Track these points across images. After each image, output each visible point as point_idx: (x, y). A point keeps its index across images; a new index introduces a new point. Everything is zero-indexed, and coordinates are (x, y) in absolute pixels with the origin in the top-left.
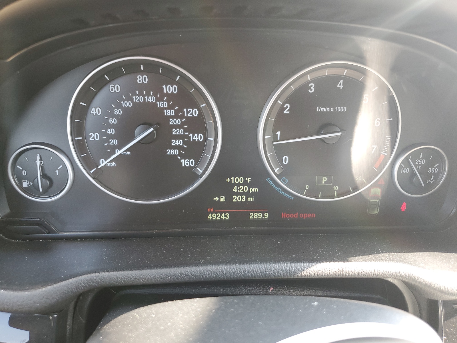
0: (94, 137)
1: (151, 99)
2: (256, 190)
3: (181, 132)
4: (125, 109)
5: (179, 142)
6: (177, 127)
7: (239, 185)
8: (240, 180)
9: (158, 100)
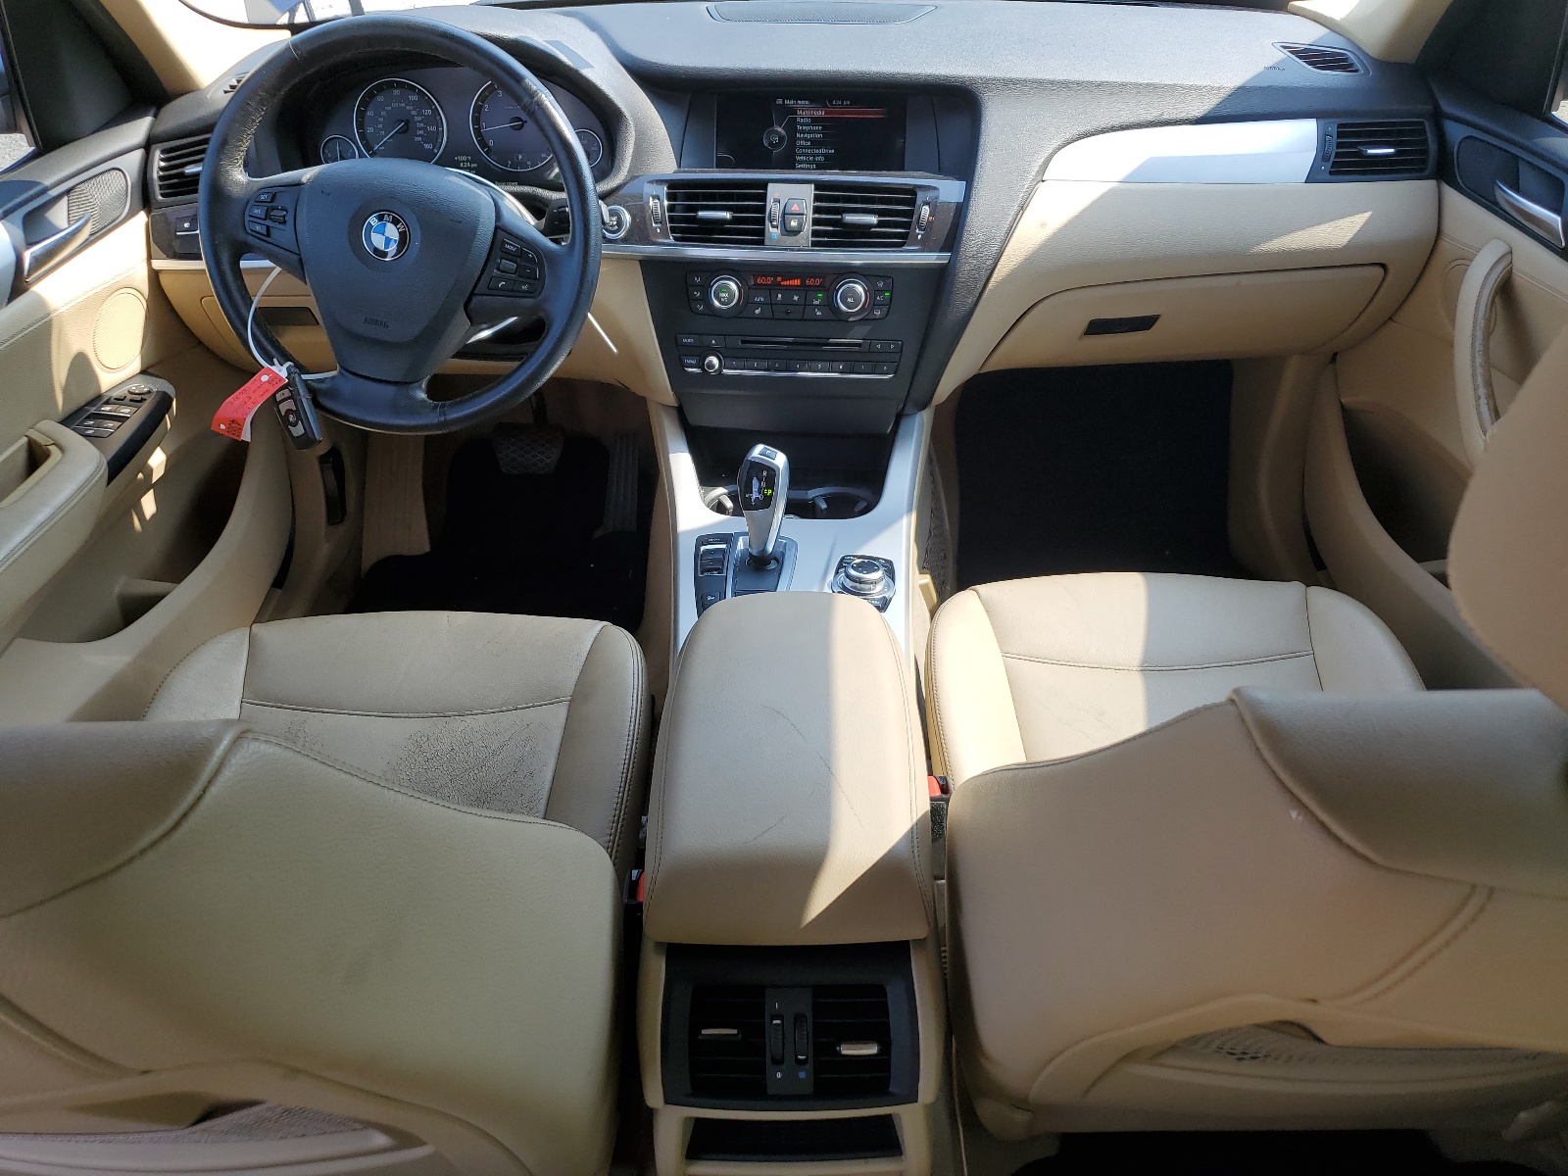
0: (370, 130)
1: (403, 105)
2: (475, 165)
3: (422, 125)
4: (387, 112)
5: (421, 132)
6: (420, 122)
7: (463, 162)
8: (464, 158)
9: (406, 105)
